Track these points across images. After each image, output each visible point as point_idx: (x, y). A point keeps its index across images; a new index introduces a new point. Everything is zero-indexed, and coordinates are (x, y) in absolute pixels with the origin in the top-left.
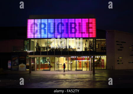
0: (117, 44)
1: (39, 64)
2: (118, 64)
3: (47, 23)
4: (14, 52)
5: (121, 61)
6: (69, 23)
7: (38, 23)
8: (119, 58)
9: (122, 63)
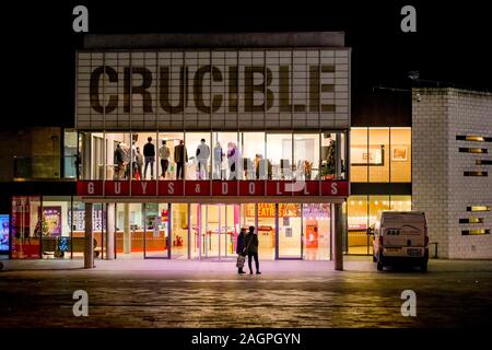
0: (462, 150)
1: (126, 230)
2: (465, 233)
3: (153, 69)
4: (20, 180)
5: (481, 221)
6: (242, 69)
7: (121, 70)
8: (469, 209)
9: (487, 232)
